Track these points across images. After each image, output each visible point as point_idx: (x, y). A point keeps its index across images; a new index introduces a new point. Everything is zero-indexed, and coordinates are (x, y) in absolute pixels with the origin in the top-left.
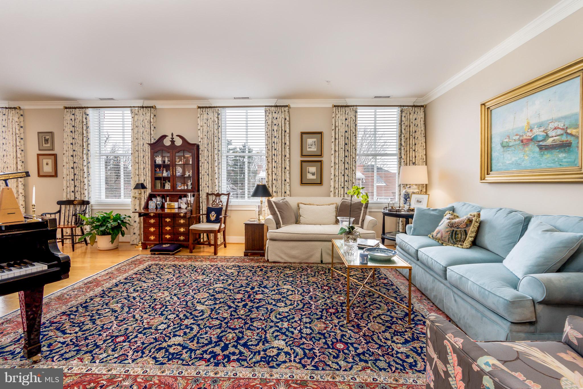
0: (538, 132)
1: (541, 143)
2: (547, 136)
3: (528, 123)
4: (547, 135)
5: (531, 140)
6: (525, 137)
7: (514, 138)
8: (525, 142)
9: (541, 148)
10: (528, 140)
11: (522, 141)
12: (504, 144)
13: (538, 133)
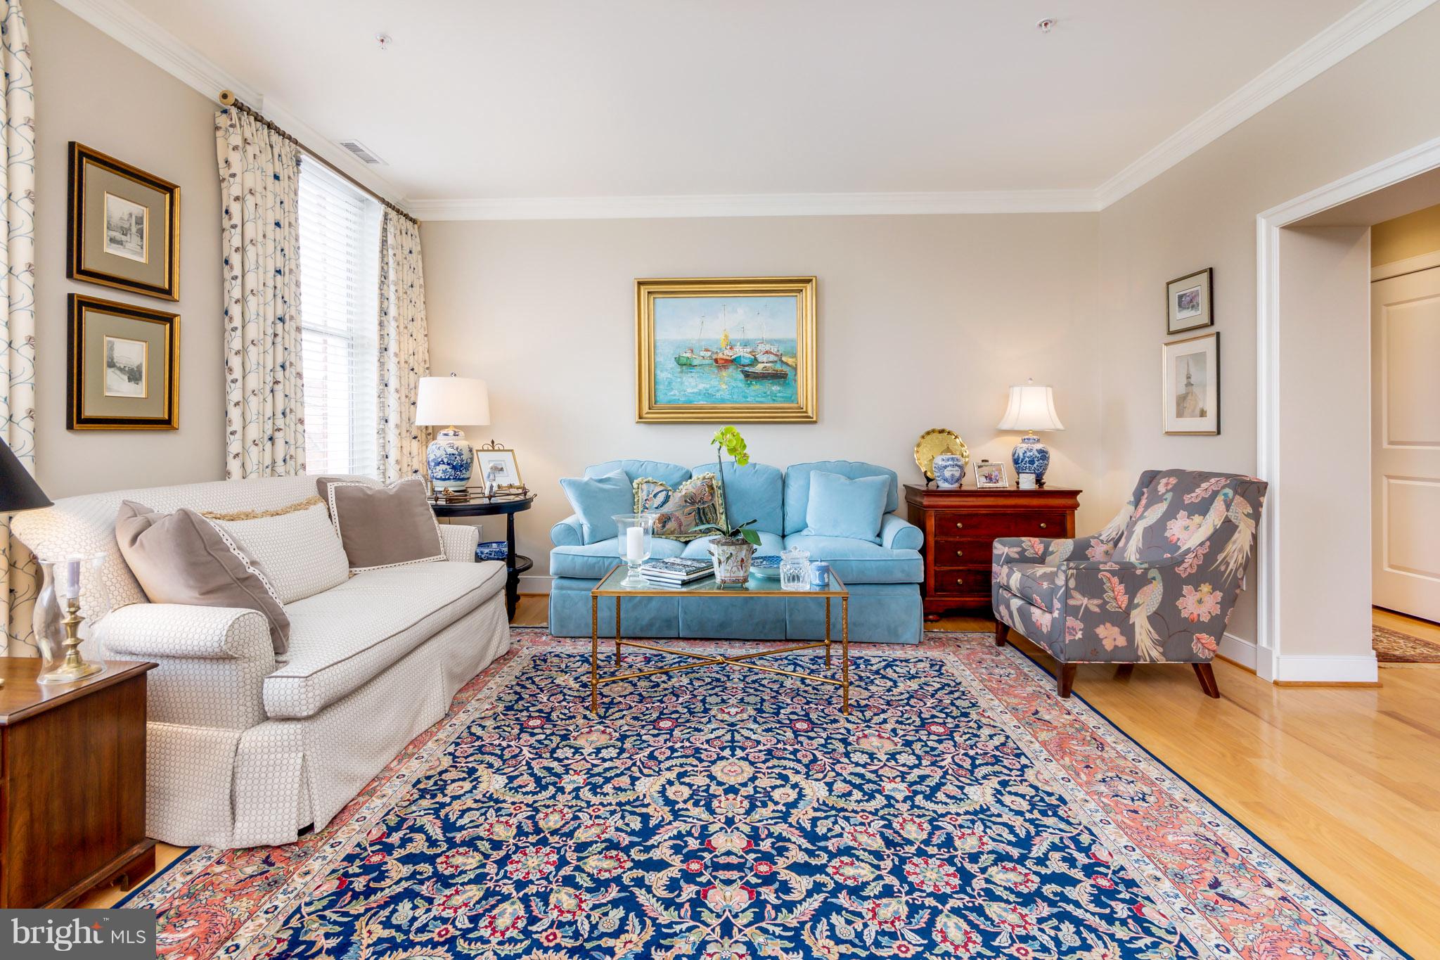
0: (741, 352)
1: (747, 369)
2: (755, 361)
3: (726, 336)
4: (756, 359)
5: (732, 361)
6: (720, 356)
7: (702, 354)
8: (723, 364)
9: (747, 375)
10: (726, 361)
11: (716, 361)
12: (684, 361)
13: (742, 354)
